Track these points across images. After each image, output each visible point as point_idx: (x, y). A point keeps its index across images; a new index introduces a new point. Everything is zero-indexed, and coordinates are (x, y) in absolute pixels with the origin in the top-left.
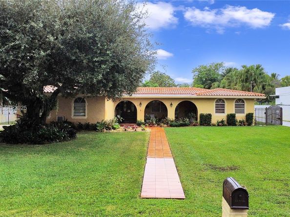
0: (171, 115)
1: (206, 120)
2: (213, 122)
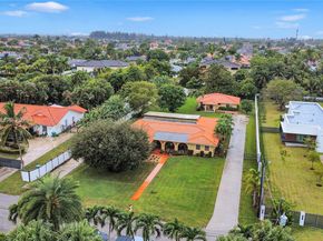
1: (191, 153)
2: (194, 153)
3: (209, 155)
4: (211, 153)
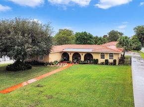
0: (82, 59)
1: (96, 62)
2: (99, 62)
3: (114, 63)
4: (115, 61)
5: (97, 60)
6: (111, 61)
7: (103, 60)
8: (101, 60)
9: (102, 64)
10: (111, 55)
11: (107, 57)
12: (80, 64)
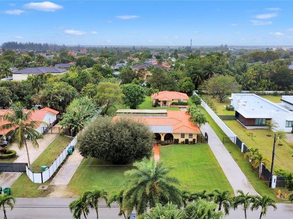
0: (163, 139)
1: (177, 141)
2: (180, 142)
3: (193, 142)
4: (194, 140)
5: (178, 140)
6: (190, 140)
7: (183, 140)
8: (181, 140)
9: (183, 143)
10: (191, 135)
11: (187, 137)
12: (162, 145)
